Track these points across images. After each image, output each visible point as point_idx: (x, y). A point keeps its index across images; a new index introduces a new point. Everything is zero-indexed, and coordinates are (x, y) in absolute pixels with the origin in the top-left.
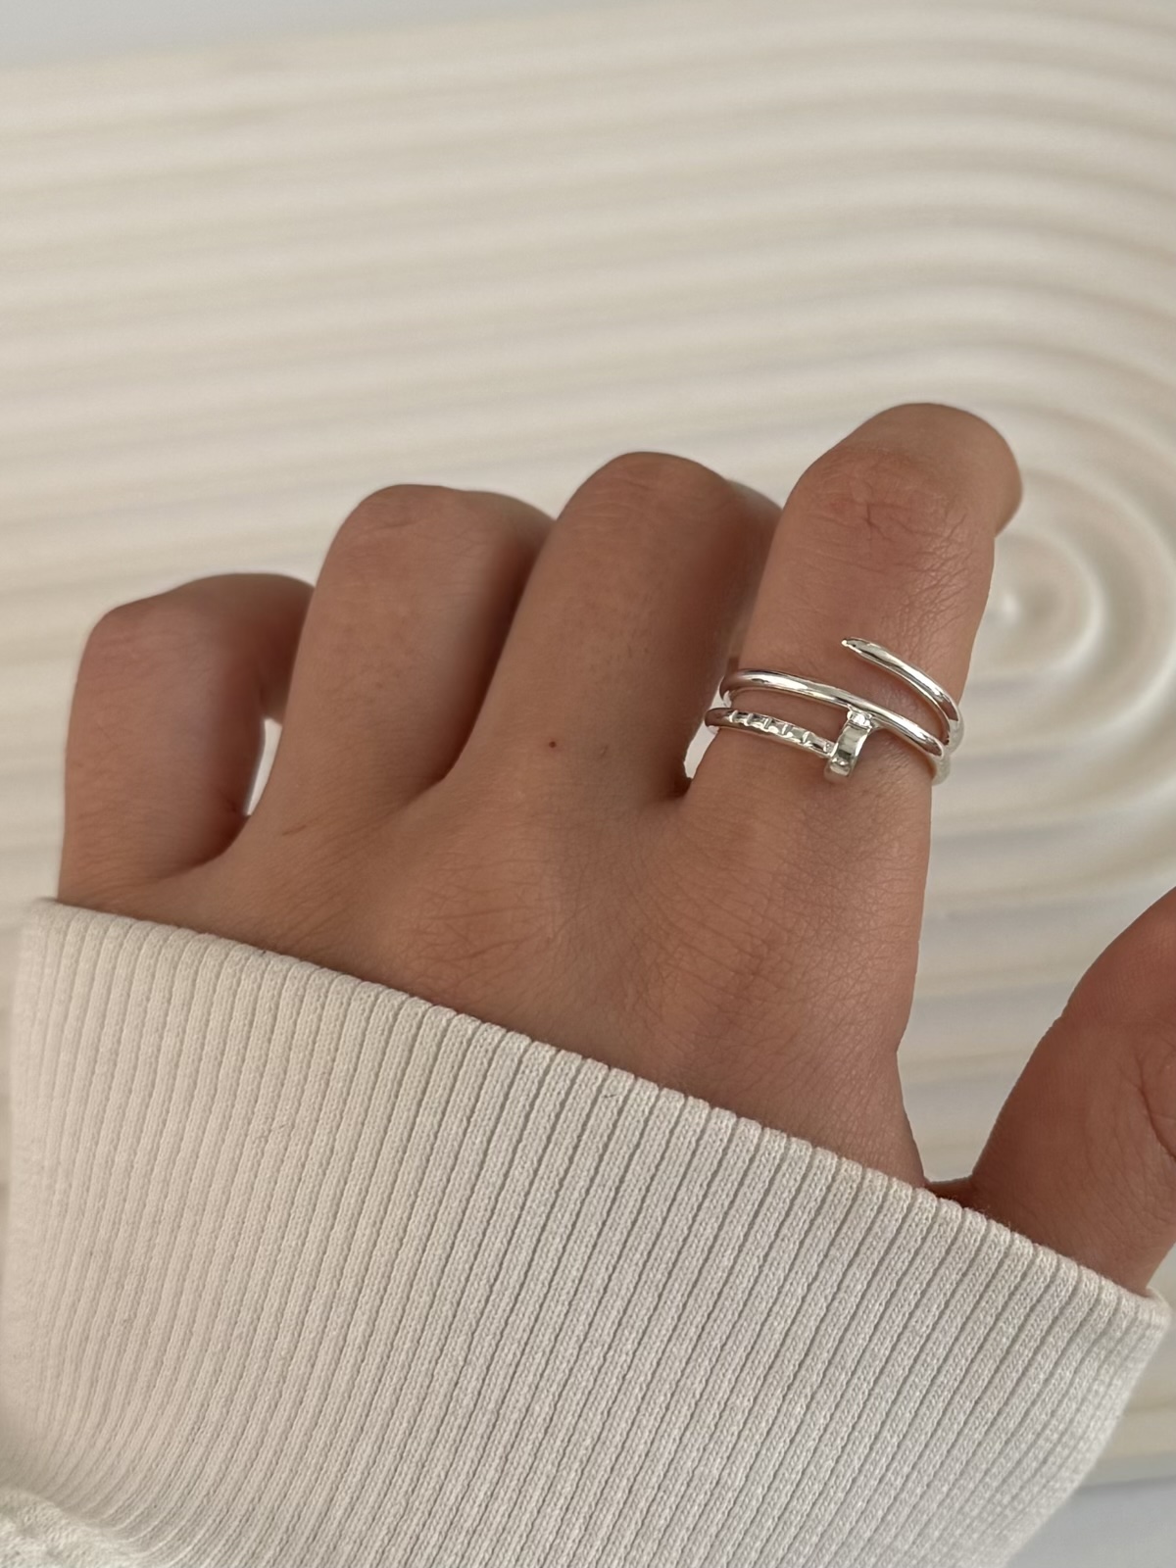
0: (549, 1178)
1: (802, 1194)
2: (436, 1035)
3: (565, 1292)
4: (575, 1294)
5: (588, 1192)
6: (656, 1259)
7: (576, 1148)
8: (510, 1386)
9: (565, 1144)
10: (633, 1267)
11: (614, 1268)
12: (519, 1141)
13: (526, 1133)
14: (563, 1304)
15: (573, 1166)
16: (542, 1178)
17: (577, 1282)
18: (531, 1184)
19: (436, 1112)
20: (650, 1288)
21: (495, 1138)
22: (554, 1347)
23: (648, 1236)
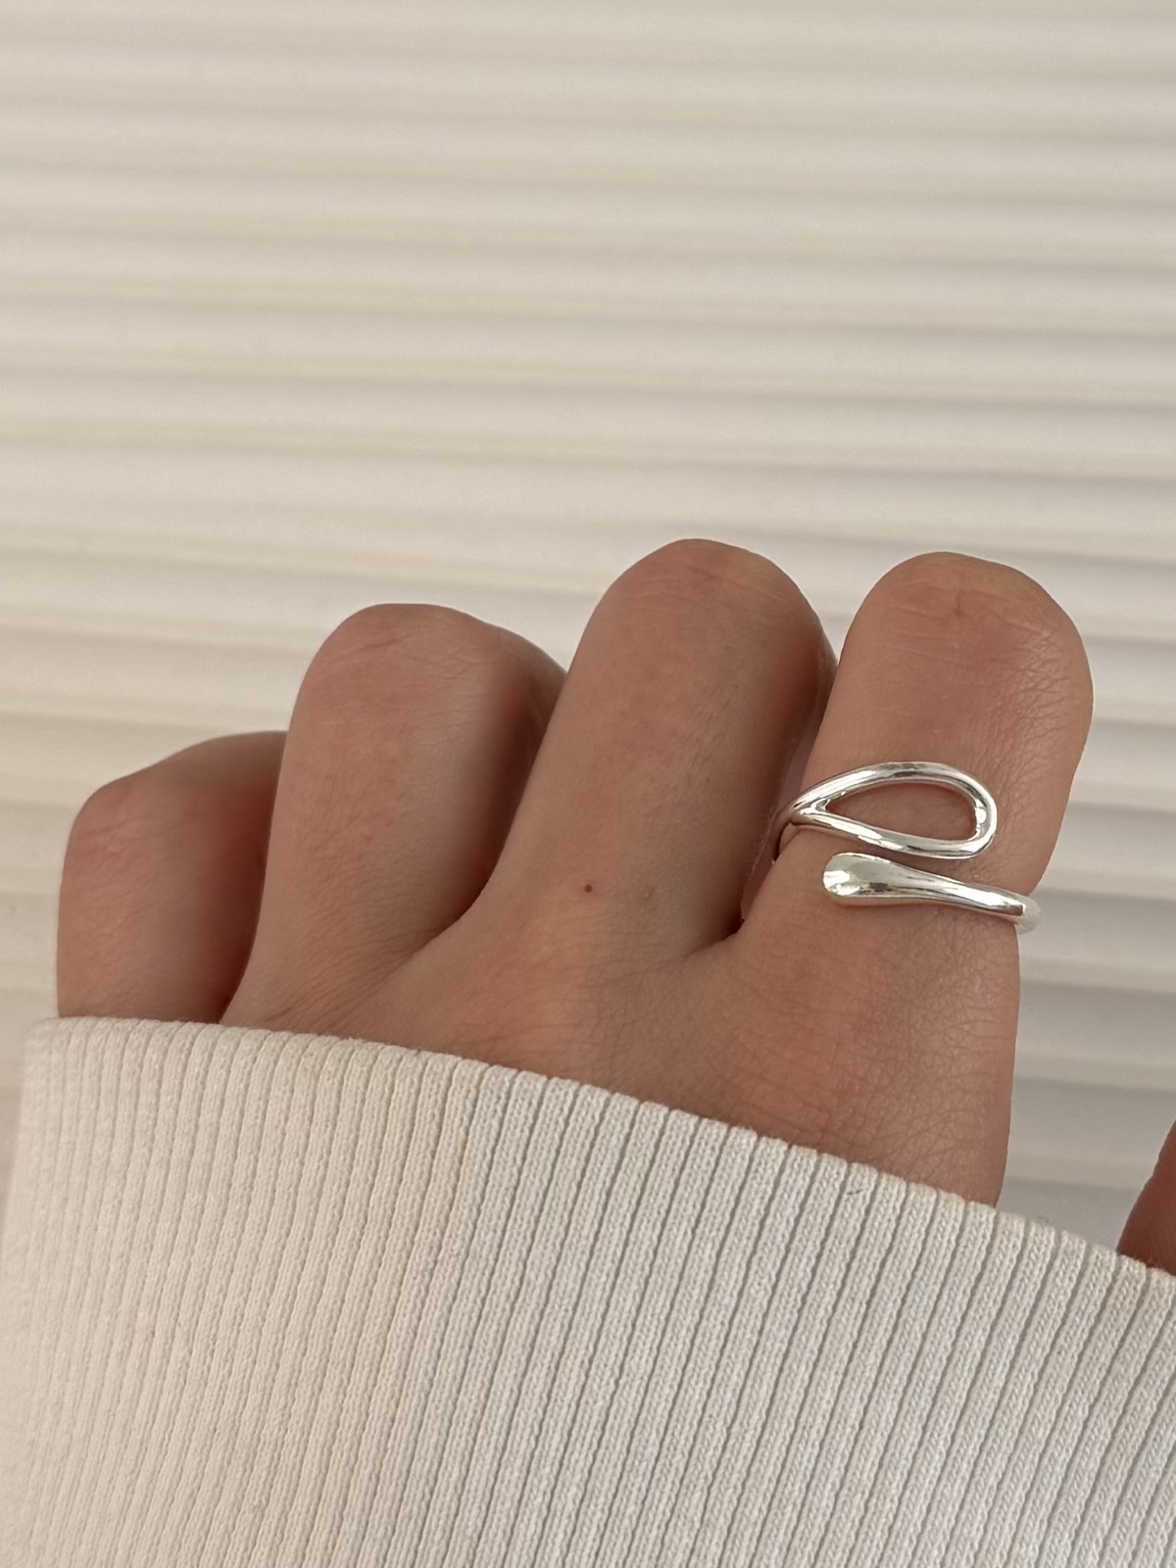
0: (789, 1295)
1: (1079, 1297)
2: (653, 1133)
3: (814, 1431)
4: (827, 1432)
5: (835, 1308)
6: (917, 1384)
7: (819, 1257)
8: (756, 1549)
9: (807, 1253)
10: (892, 1396)
11: (870, 1398)
12: (754, 1252)
13: (761, 1243)
14: (813, 1446)
15: (817, 1279)
16: (781, 1295)
17: (828, 1417)
18: (770, 1302)
19: (654, 1225)
20: (912, 1418)
21: (726, 1251)
22: (805, 1498)
23: (908, 1357)
